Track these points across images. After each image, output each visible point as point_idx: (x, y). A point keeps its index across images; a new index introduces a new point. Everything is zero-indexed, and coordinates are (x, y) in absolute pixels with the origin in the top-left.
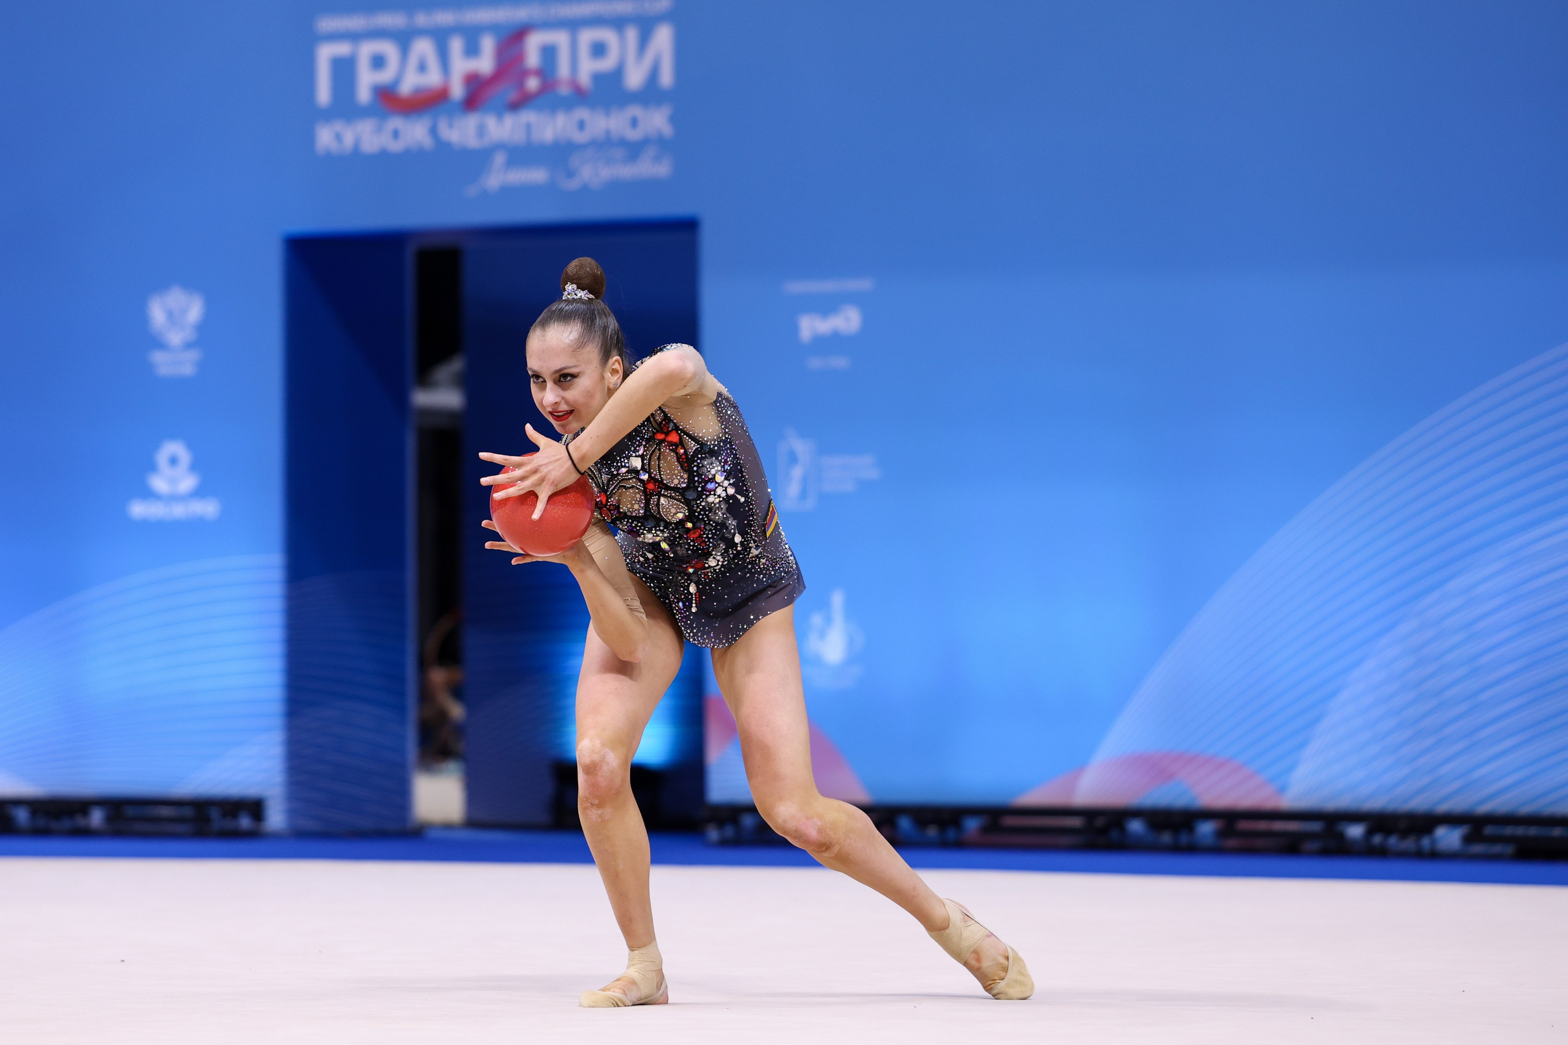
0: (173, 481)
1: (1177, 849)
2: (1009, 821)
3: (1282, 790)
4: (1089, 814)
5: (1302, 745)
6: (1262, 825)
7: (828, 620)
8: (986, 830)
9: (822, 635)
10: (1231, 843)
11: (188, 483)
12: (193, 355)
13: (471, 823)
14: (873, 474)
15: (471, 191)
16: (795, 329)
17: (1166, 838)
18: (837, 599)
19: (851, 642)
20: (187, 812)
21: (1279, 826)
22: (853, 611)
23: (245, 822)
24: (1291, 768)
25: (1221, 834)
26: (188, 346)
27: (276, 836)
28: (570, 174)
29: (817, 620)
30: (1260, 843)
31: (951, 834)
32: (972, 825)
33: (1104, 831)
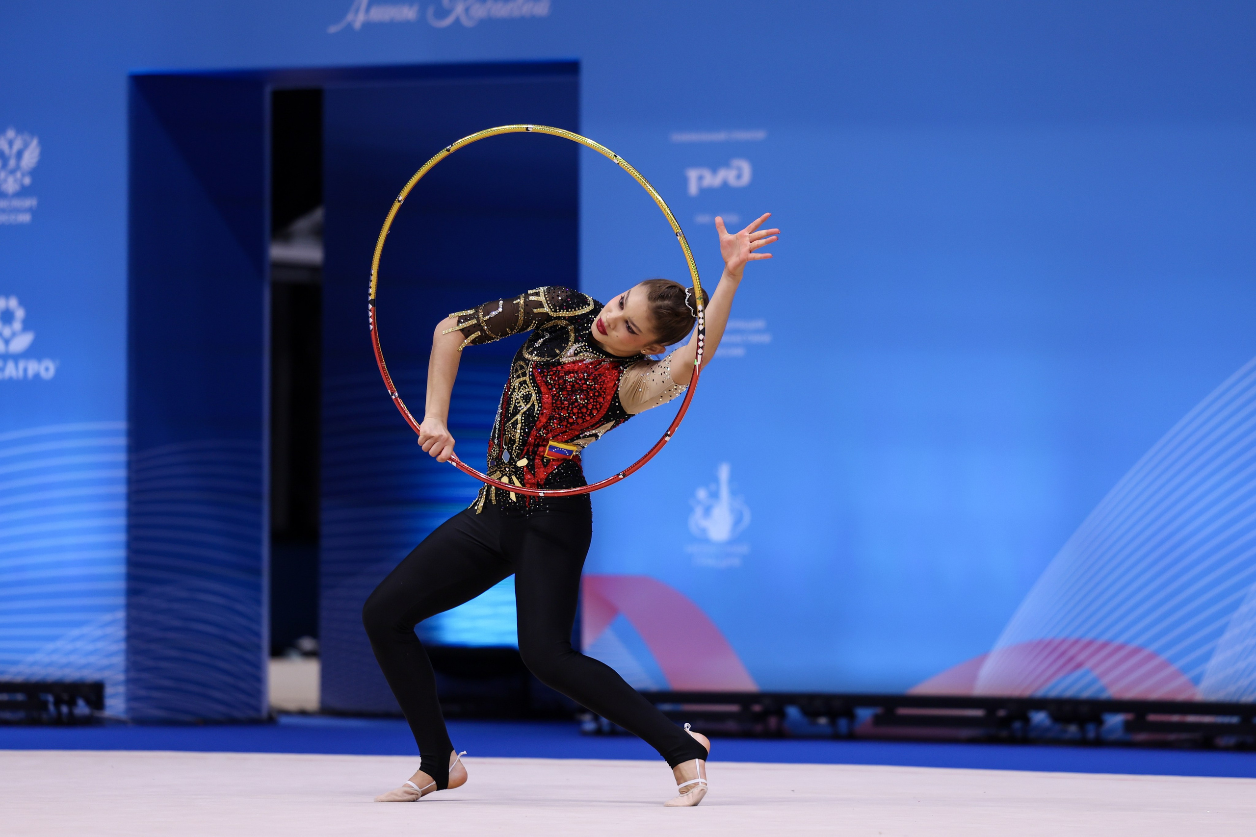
0: (7, 342)
1: (1083, 743)
2: (903, 711)
3: (1196, 680)
4: (990, 704)
5: (1220, 632)
6: (1175, 718)
7: (715, 495)
8: (878, 720)
9: (708, 511)
10: (1141, 737)
11: (22, 342)
12: (30, 202)
13: (326, 710)
14: (766, 338)
15: (333, 29)
16: (685, 181)
17: (1073, 729)
18: (724, 472)
19: (738, 520)
20: (20, 697)
21: (1191, 719)
22: (738, 485)
23: (82, 708)
24: (1207, 657)
25: (1128, 726)
26: (23, 192)
27: (117, 723)
28: (442, 13)
29: (702, 494)
30: (1172, 737)
31: (843, 724)
32: (865, 714)
33: (1006, 722)
